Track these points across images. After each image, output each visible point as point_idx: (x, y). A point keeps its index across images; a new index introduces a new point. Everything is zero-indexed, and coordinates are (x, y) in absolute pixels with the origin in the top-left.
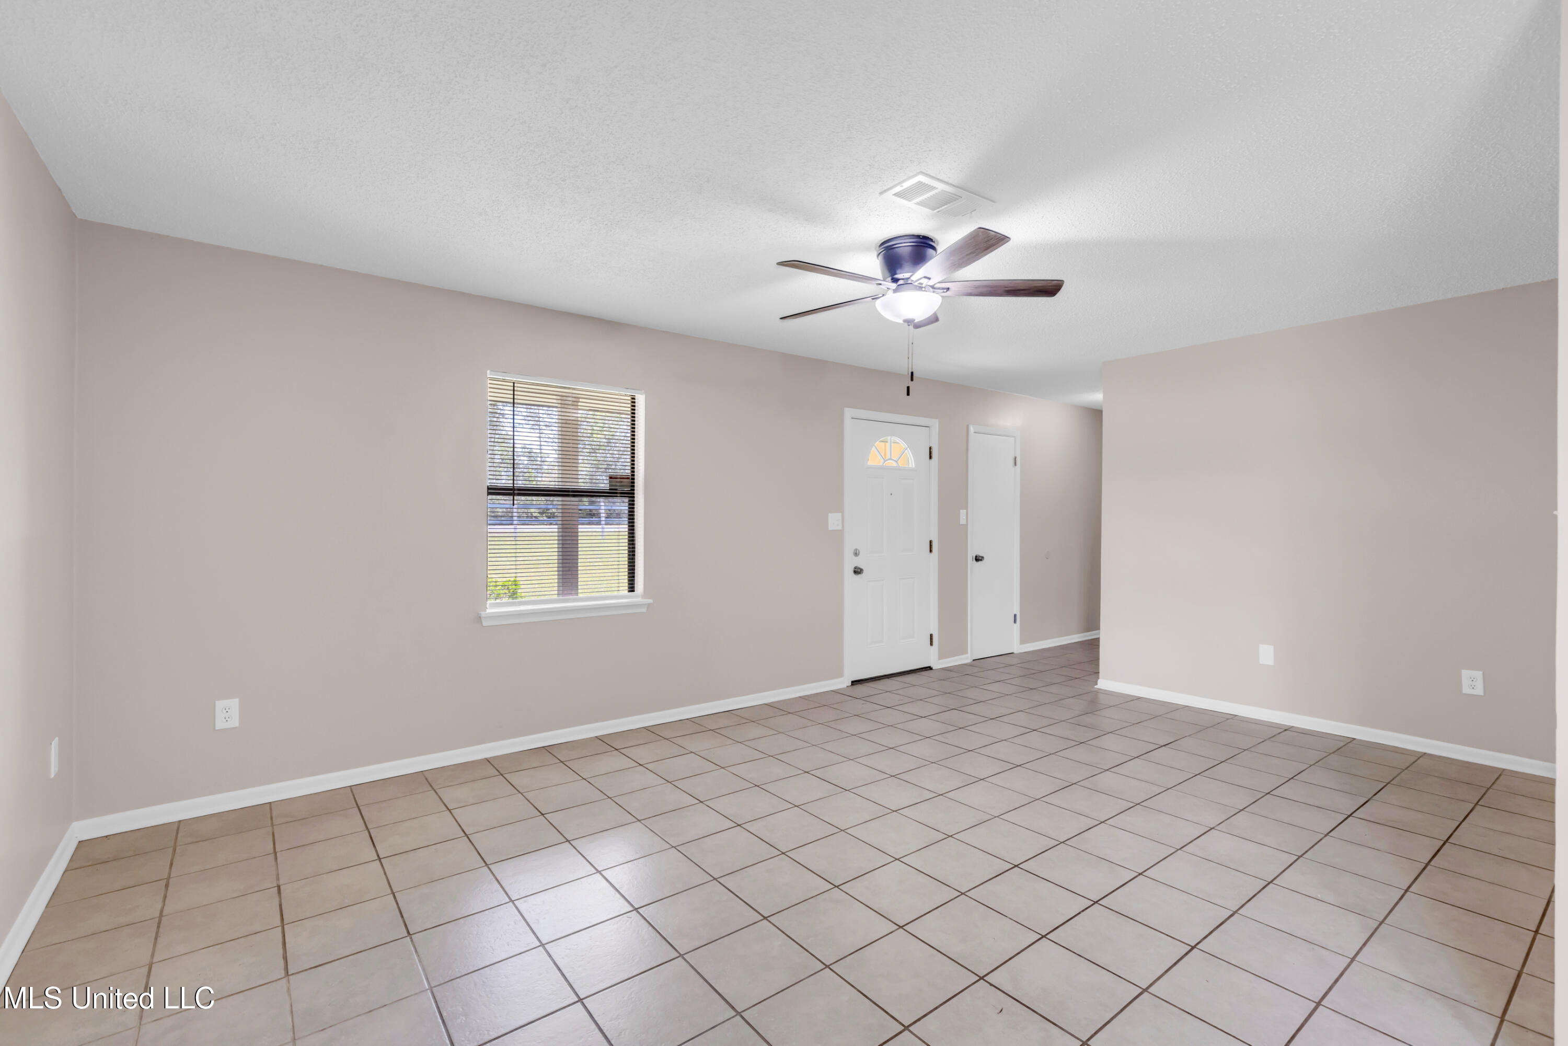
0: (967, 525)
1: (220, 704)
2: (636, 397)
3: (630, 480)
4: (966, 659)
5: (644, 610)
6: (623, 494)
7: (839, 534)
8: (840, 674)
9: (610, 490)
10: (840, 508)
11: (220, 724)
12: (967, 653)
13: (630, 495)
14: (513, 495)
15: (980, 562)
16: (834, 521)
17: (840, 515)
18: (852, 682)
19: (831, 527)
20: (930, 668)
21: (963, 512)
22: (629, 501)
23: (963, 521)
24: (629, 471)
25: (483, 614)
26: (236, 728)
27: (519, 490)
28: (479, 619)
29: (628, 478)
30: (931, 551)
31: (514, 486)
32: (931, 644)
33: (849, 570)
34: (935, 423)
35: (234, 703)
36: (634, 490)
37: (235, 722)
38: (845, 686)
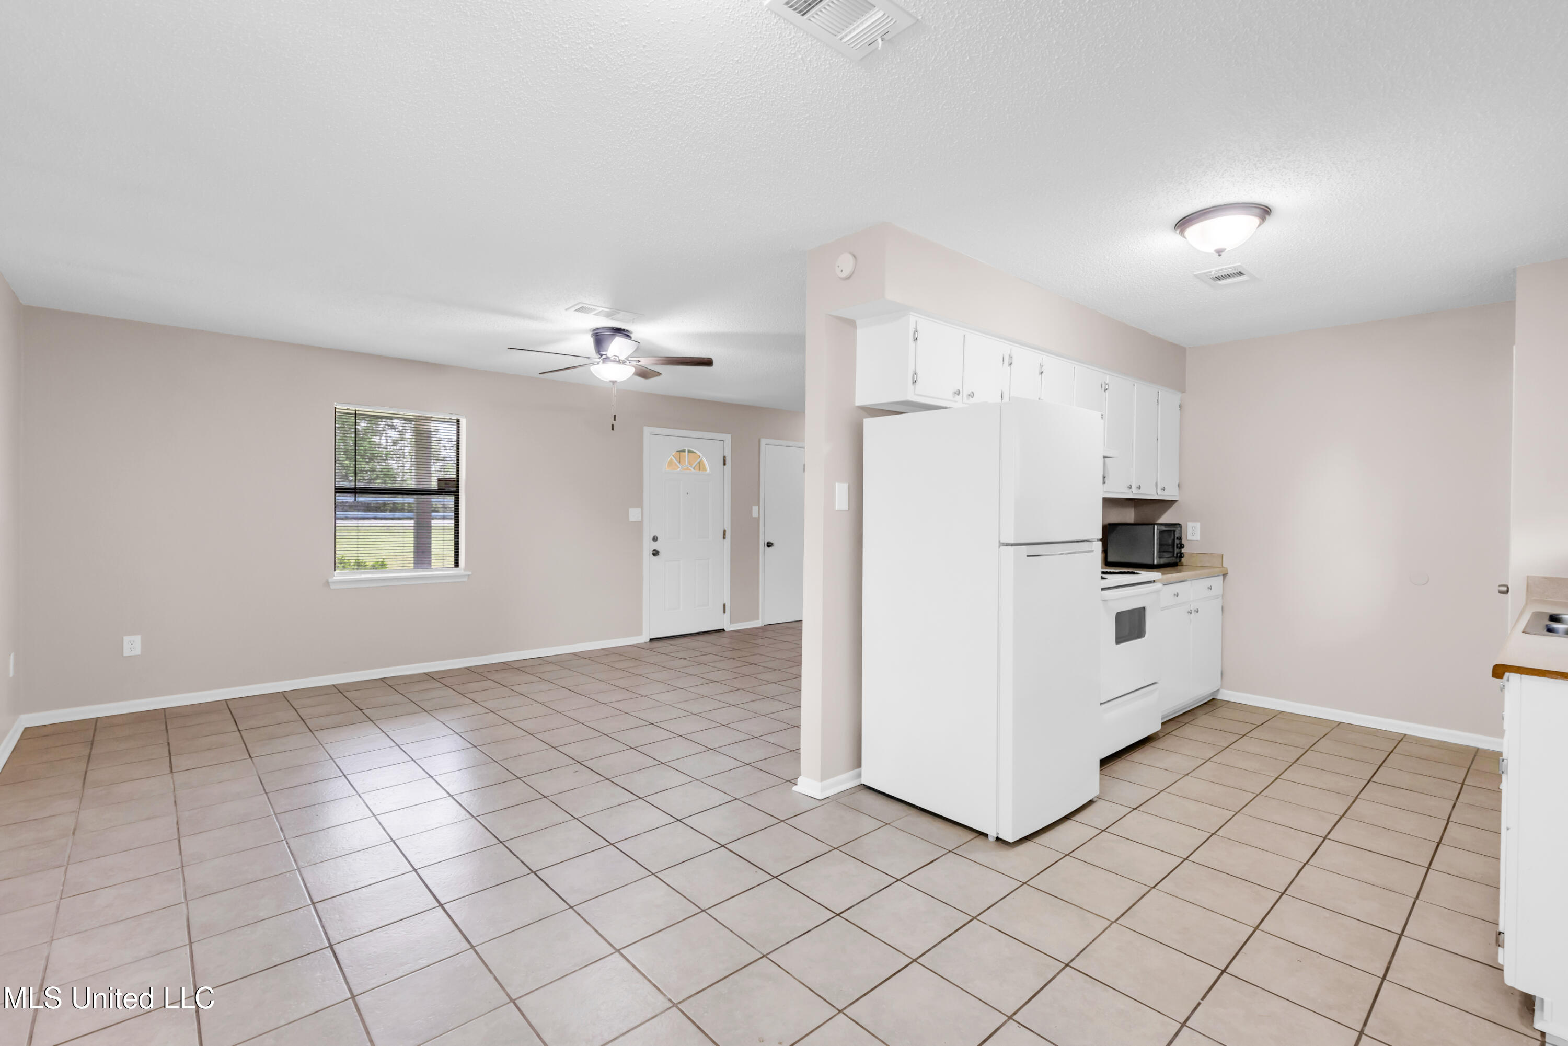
0: (759, 517)
1: (126, 639)
2: (460, 420)
3: (456, 483)
4: (758, 624)
5: (465, 579)
6: (449, 493)
7: (639, 525)
8: (640, 633)
9: (438, 489)
10: (640, 504)
11: (127, 652)
12: (758, 619)
13: (456, 494)
14: (355, 493)
15: (771, 548)
16: (634, 514)
17: (639, 509)
18: (651, 639)
19: (632, 519)
20: (723, 630)
21: (755, 509)
22: (455, 498)
23: (755, 515)
24: (455, 476)
25: (330, 580)
26: (139, 655)
27: (359, 489)
28: (327, 584)
29: (454, 481)
30: (724, 538)
31: (355, 487)
32: (724, 612)
33: (647, 553)
34: (728, 438)
35: (137, 639)
36: (458, 490)
37: (138, 651)
38: (643, 642)
